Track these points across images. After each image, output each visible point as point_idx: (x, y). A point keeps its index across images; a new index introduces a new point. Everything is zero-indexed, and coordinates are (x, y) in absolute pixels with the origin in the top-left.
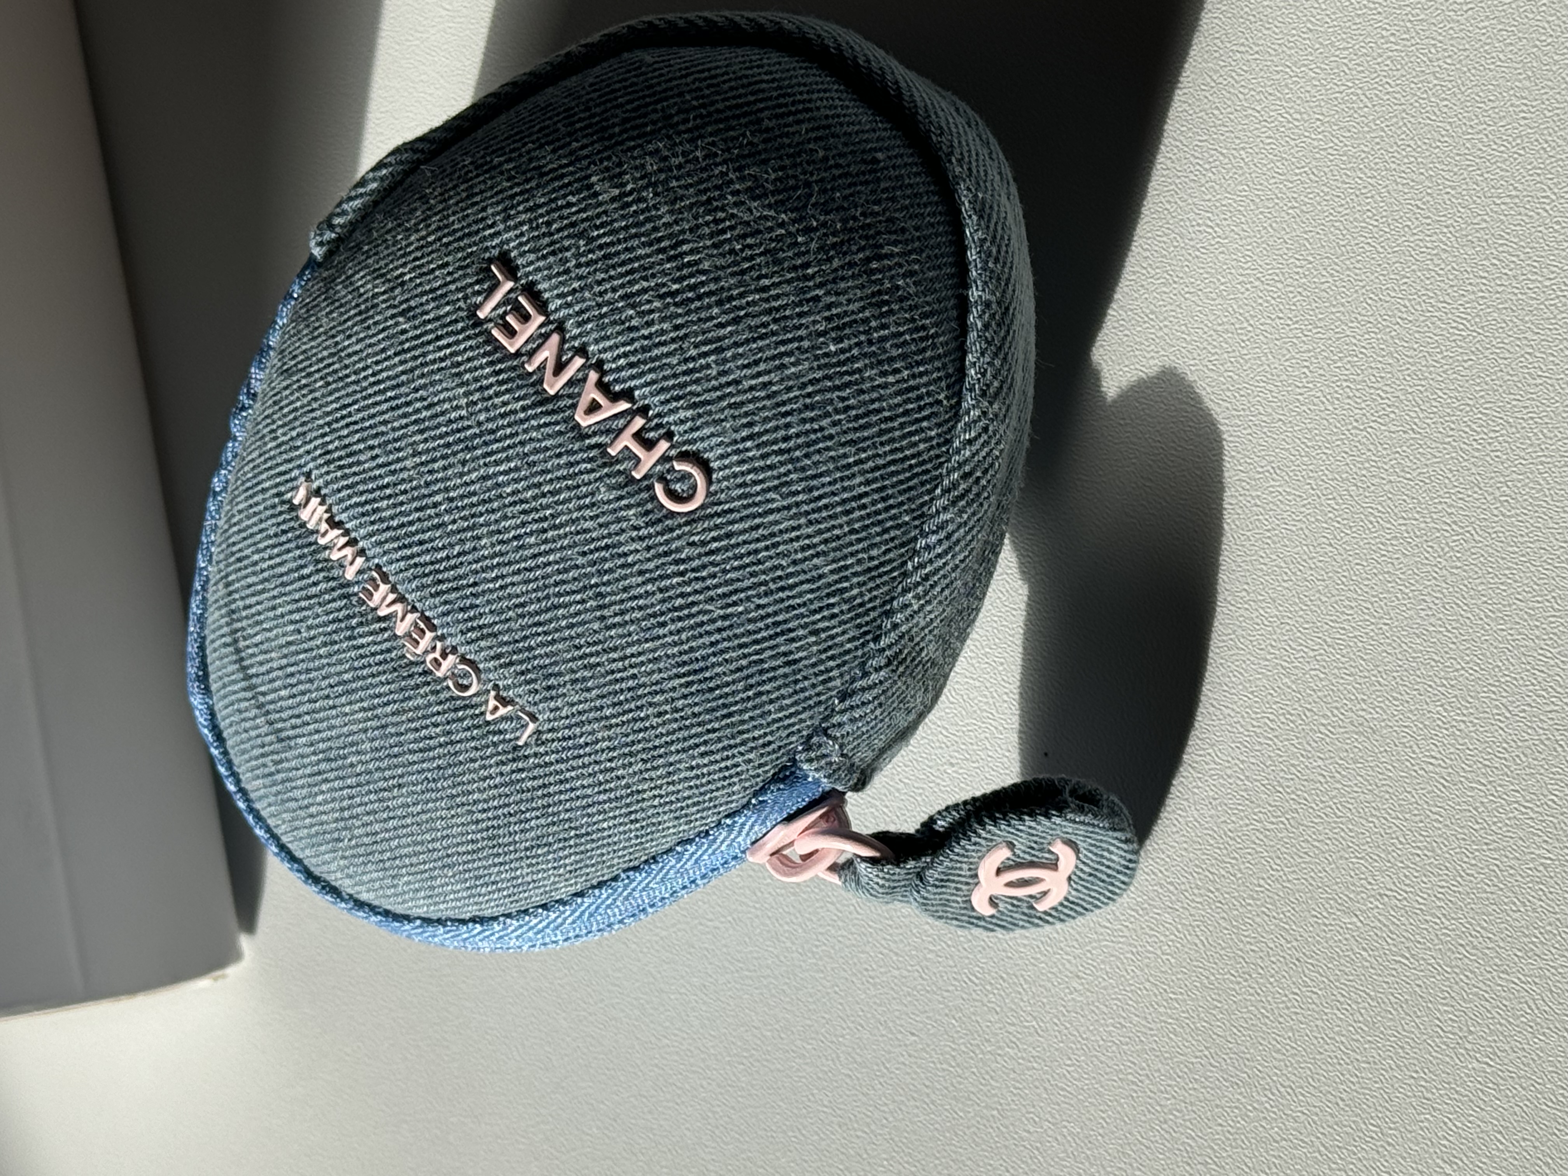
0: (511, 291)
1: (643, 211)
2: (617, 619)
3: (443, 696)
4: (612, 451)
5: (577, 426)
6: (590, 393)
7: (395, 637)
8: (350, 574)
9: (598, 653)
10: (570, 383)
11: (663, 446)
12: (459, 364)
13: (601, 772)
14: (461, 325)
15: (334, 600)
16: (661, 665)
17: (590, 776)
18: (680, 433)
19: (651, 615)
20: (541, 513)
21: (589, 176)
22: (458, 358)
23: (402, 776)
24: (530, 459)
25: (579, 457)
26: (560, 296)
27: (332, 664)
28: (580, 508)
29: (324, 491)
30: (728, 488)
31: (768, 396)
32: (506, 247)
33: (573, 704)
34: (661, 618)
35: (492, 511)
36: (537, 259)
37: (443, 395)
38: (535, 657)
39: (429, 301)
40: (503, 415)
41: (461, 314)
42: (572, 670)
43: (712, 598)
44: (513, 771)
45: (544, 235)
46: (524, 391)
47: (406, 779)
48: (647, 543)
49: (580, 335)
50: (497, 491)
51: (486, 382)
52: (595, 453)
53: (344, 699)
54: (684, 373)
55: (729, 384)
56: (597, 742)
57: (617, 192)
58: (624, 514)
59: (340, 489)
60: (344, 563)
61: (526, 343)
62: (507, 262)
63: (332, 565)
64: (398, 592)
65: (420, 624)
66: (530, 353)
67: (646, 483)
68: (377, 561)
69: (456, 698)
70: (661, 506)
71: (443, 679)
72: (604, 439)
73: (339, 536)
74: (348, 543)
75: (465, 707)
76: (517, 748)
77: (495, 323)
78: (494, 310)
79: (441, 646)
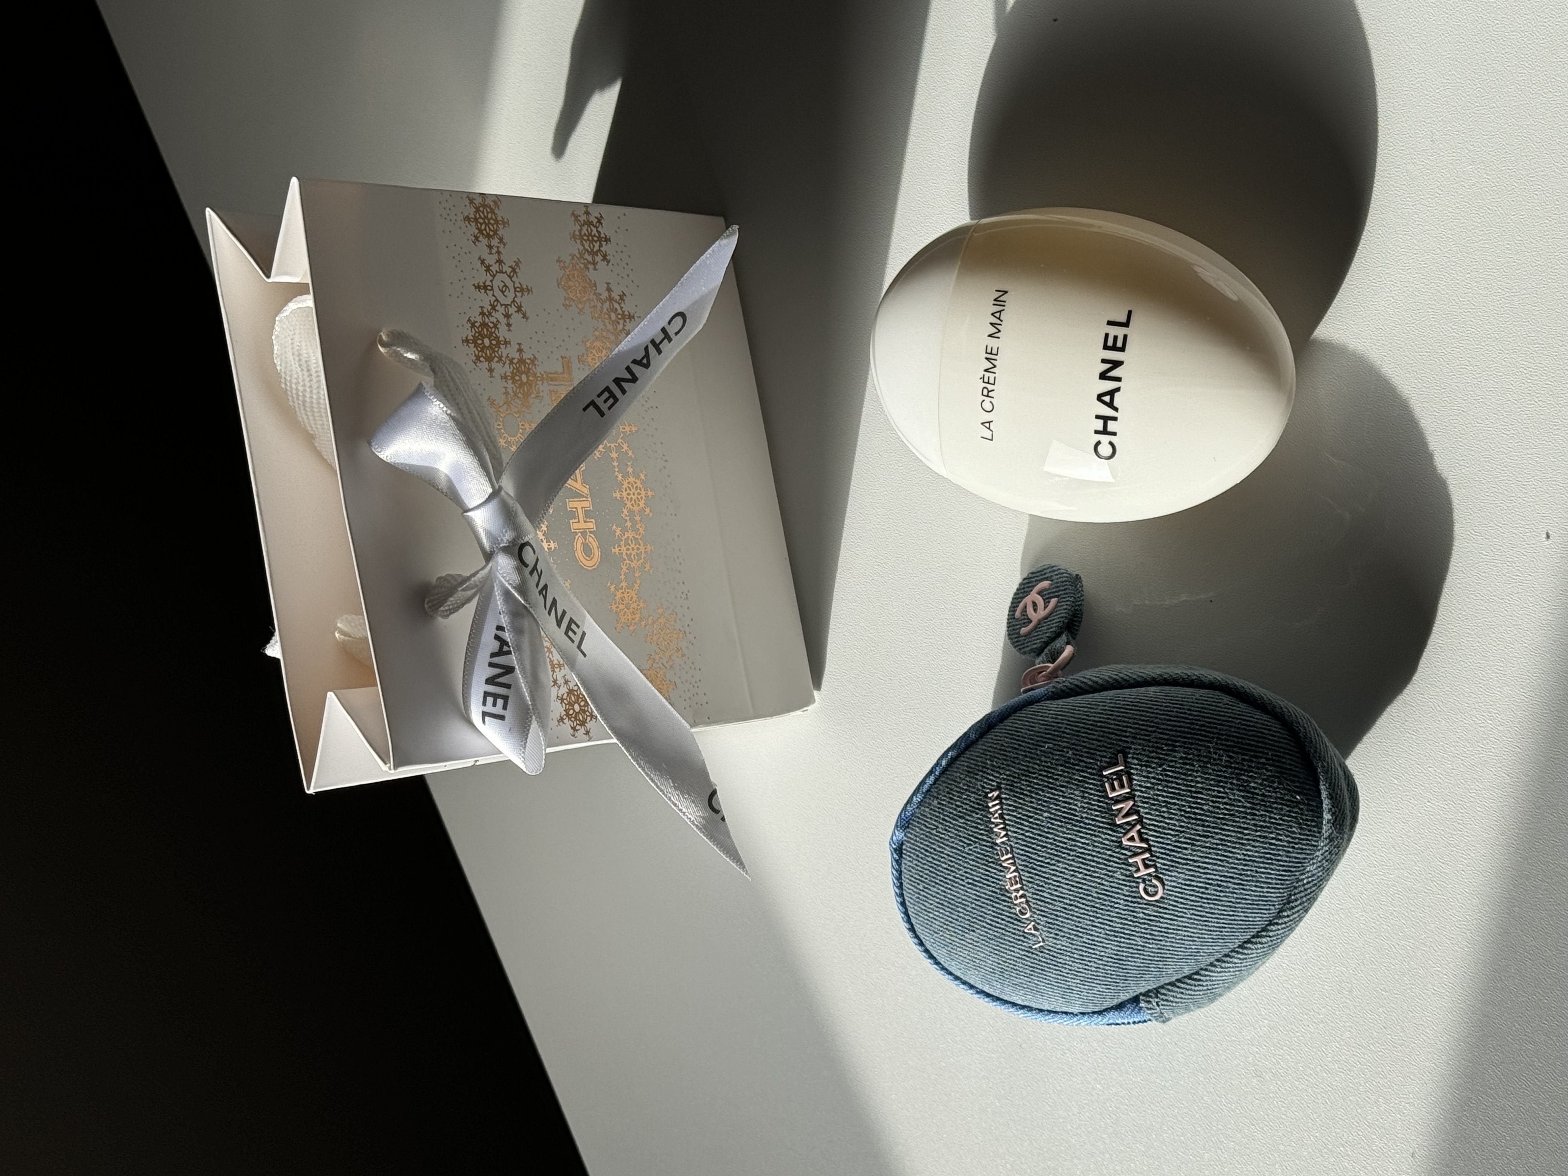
0: (1121, 770)
1: (1191, 770)
2: (1099, 925)
3: (1013, 911)
4: (1131, 861)
5: (1121, 842)
6: (1133, 833)
7: (1005, 877)
8: (999, 841)
9: (1084, 933)
10: (1128, 823)
11: (1152, 870)
12: (1086, 788)
13: (1061, 975)
14: (1094, 771)
15: (986, 846)
16: (1107, 951)
17: (1055, 974)
18: (1161, 869)
19: (1113, 931)
20: (1088, 868)
21: (1177, 741)
22: (1086, 785)
23: (977, 929)
24: (1096, 844)
25: (1115, 855)
26: (1140, 786)
27: (971, 870)
28: (1106, 875)
29: (1003, 801)
30: (1170, 900)
31: (1204, 873)
32: (1127, 750)
33: (1063, 946)
34: (1116, 934)
35: (1069, 855)
36: (1138, 765)
37: (1072, 796)
38: (1057, 920)
39: (1086, 752)
40: (1093, 820)
41: (1096, 767)
42: (1070, 934)
43: (1141, 937)
44: (1024, 955)
45: (1146, 756)
46: (1107, 816)
47: (978, 931)
48: (1126, 903)
49: (1141, 807)
50: (1076, 848)
51: (1093, 803)
52: (1123, 857)
53: (970, 886)
54: (1175, 846)
55: (1191, 860)
56: (1065, 964)
57: (1184, 755)
58: (1123, 887)
59: (1010, 805)
60: (997, 835)
61: (1117, 796)
62: (1125, 757)
63: (993, 832)
64: (1015, 861)
65: (1018, 879)
66: (1117, 801)
67: (1138, 880)
68: (1012, 844)
69: (1017, 915)
70: (1139, 892)
71: (1016, 905)
72: (1129, 854)
73: (1001, 823)
74: (1004, 829)
75: (1019, 921)
76: (1030, 947)
77: (1108, 780)
78: (1110, 774)
79: (1021, 892)
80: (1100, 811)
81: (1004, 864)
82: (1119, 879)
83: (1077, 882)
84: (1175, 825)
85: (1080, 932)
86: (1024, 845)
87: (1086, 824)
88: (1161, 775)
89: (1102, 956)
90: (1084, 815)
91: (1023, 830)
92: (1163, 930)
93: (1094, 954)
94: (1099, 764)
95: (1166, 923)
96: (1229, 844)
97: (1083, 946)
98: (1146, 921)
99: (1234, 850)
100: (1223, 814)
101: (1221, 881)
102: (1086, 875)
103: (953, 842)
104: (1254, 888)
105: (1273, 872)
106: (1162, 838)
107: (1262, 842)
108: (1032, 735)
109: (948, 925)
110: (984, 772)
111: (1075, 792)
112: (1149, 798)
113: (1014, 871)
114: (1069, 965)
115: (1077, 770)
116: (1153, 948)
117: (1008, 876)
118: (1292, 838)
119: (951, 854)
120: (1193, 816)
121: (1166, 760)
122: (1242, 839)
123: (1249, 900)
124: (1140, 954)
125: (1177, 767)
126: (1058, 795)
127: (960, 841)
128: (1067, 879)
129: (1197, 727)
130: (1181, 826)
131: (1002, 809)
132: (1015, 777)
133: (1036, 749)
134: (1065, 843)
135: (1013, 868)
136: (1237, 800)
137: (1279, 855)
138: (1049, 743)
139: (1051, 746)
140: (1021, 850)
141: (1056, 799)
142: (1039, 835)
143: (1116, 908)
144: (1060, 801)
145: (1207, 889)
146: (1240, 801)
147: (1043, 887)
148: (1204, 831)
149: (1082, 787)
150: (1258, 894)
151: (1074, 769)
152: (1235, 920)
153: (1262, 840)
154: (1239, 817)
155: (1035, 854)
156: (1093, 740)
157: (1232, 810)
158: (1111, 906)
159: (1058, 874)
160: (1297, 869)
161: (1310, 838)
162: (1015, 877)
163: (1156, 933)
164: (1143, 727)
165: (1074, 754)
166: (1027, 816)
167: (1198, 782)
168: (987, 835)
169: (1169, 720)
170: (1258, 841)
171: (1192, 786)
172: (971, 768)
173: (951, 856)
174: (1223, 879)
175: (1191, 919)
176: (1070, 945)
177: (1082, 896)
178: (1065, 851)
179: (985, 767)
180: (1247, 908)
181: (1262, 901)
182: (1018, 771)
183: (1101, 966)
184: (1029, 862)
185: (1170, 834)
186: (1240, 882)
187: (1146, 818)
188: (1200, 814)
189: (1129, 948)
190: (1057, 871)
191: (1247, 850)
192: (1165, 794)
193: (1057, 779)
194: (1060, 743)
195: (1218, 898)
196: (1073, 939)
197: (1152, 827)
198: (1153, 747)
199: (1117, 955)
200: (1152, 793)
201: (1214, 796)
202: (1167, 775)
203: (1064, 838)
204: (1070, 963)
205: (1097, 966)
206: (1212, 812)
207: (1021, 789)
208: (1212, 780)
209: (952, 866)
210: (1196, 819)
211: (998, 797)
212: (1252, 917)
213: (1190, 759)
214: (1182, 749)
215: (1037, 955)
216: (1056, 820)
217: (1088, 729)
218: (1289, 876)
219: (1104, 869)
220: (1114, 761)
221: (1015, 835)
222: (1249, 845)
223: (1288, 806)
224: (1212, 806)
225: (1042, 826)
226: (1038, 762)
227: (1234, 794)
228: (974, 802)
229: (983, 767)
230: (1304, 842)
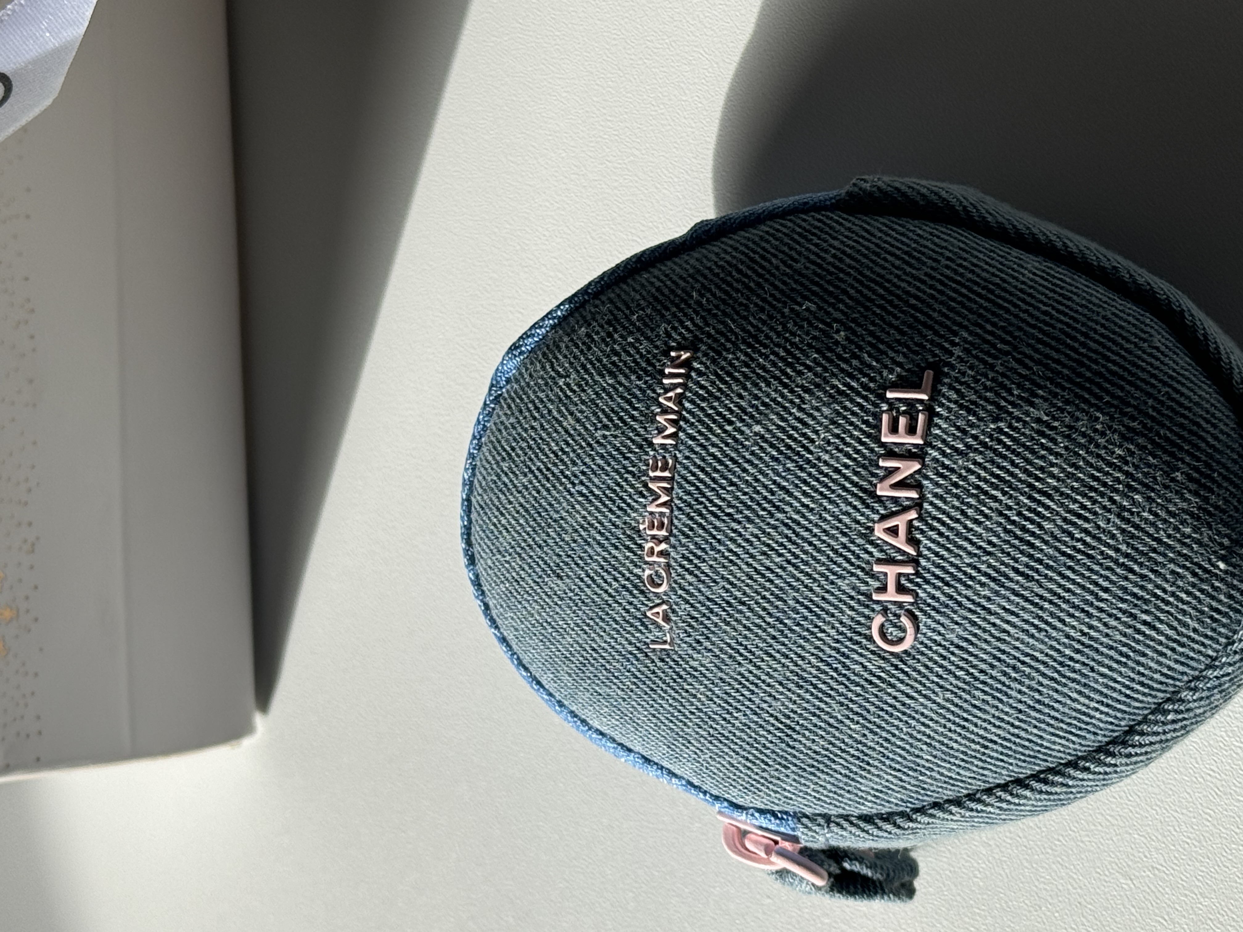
0: (921, 401)
1: (1046, 448)
3: (638, 571)
4: (877, 568)
5: (872, 530)
6: (901, 522)
7: (645, 506)
8: (658, 441)
9: (747, 659)
10: (895, 500)
11: (909, 599)
12: (845, 408)
13: (680, 711)
14: (872, 385)
15: (633, 441)
16: (774, 703)
17: (671, 705)
18: (925, 602)
19: (797, 675)
20: (797, 551)
21: (1040, 387)
22: (848, 404)
23: (568, 576)
24: (825, 515)
25: (853, 548)
26: (944, 441)
27: (594, 473)
28: (822, 575)
29: (693, 374)
30: (919, 661)
31: (999, 639)
32: (946, 370)
33: (702, 665)
34: (801, 683)
35: (772, 515)
36: (956, 402)
37: (816, 414)
38: (709, 618)
39: (870, 344)
40: (837, 471)
41: (878, 378)
42: (721, 650)
43: (842, 704)
44: (631, 653)
45: (976, 392)
46: (863, 473)
47: (568, 581)
48: (840, 637)
49: (931, 480)
50: (788, 509)
51: (848, 439)
52: (866, 556)
53: (580, 499)
54: (965, 573)
55: (984, 608)
56: (695, 696)
57: (1045, 418)
58: (844, 607)
59: (702, 387)
60: (661, 430)
61: (895, 444)
62: (937, 380)
63: (653, 421)
64: (672, 488)
65: (666, 521)
66: (891, 454)
67: (875, 606)
68: (679, 455)
69: (643, 582)
70: (870, 628)
71: (646, 563)
72: (877, 554)
73: (673, 412)
74: (674, 422)
75: (642, 592)
76: (646, 643)
77: (890, 409)
78: (899, 400)
79: (663, 546)
80: (854, 460)
81: (651, 485)
82: (844, 592)
83: (768, 569)
84: (980, 536)
85: (741, 655)
86: (699, 467)
87: (821, 473)
88: (991, 437)
89: (763, 709)
90: (826, 457)
91: (708, 439)
92: (885, 707)
93: (750, 700)
94: (885, 373)
95: (895, 698)
96: (1064, 606)
97: (736, 680)
98: (863, 683)
99: (1068, 620)
100: (1074, 548)
101: (1023, 663)
102: (789, 562)
103: (582, 412)
104: (1075, 695)
105: (1120, 679)
106: (948, 549)
107: (1125, 624)
108: (787, 275)
109: (523, 548)
110: (681, 310)
111: (824, 409)
112: (952, 470)
113: (664, 504)
114: (699, 700)
115: (842, 370)
116: (854, 731)
117: (649, 509)
118: (1179, 634)
119: (572, 432)
120: (1019, 533)
121: (1010, 414)
122: (1092, 604)
123: (1057, 711)
124: (828, 733)
125: (1023, 434)
126: (791, 402)
127: (595, 414)
128: (752, 556)
129: (1088, 374)
130: (990, 543)
131: (684, 386)
132: (728, 340)
133: (785, 303)
134: (773, 493)
135: (664, 498)
136: (1109, 532)
137: (1144, 655)
138: (810, 301)
139: (813, 307)
140: (691, 472)
141: (785, 408)
142: (732, 459)
143: (820, 639)
144: (791, 414)
145: (992, 666)
146: (1113, 537)
147: (706, 553)
148: (1027, 566)
149: (840, 403)
150: (1079, 707)
151: (838, 366)
152: (1018, 737)
153: (1125, 619)
154: (1101, 565)
155: (713, 489)
156: (891, 325)
157: (1093, 548)
158: (812, 633)
159: (740, 541)
160: (1163, 688)
161: (1209, 642)
162: (662, 514)
163: (872, 709)
164: (990, 338)
165: (847, 338)
166: (723, 417)
167: (1052, 476)
168: (641, 422)
169: (1039, 341)
170: (1117, 619)
171: (1038, 479)
172: (663, 294)
173: (570, 435)
174: (1027, 660)
175: (943, 707)
176: (715, 670)
177: (767, 594)
178: (766, 505)
179: (686, 303)
180: (1048, 724)
181: (1080, 720)
182: (737, 330)
183: (752, 725)
184: (696, 500)
185: (965, 549)
186: (1056, 675)
187: (931, 503)
188: (1033, 534)
189: (814, 715)
190: (740, 535)
191: (1091, 627)
192: (983, 474)
193: (800, 373)
194: (830, 309)
195: (1004, 689)
196: (723, 661)
197: (935, 524)
198: (993, 380)
199: (789, 717)
200: (960, 462)
201: (1070, 511)
202: (1000, 442)
203: (775, 482)
204: (703, 699)
205: (747, 721)
206: (1056, 538)
207: (731, 364)
208: (1078, 480)
209: (564, 453)
210: (1021, 540)
211: (686, 364)
212: (1049, 741)
213: (1055, 428)
214: (1046, 405)
215: (653, 662)
216: (772, 446)
217: (890, 302)
218: (1144, 694)
219: (824, 564)
220: (915, 379)
221: (690, 442)
222: (1100, 620)
223: (1195, 574)
224: (1060, 527)
225: (744, 446)
226: (780, 328)
227: (1109, 521)
228: (642, 356)
229: (682, 300)
230: (1196, 646)
